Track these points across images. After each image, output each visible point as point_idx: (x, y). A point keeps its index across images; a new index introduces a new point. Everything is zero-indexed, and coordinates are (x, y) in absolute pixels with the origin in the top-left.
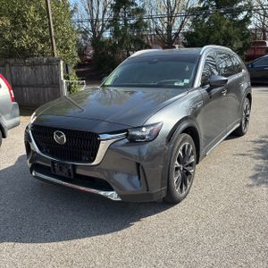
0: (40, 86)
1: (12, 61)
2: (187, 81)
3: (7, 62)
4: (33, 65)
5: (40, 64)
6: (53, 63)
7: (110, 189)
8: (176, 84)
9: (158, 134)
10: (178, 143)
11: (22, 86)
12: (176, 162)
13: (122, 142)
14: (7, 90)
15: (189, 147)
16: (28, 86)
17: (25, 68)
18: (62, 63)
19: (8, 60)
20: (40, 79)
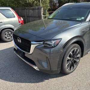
0: (35, 17)
1: (27, 8)
2: (83, 18)
3: (25, 8)
4: (33, 9)
5: (35, 9)
6: (39, 9)
7: (35, 65)
8: (77, 19)
9: (58, 44)
10: (70, 49)
11: (29, 17)
12: (68, 57)
13: (41, 46)
14: (17, 18)
15: (77, 50)
16: (31, 17)
17: (31, 11)
18: (42, 9)
19: (26, 7)
20: (35, 15)
